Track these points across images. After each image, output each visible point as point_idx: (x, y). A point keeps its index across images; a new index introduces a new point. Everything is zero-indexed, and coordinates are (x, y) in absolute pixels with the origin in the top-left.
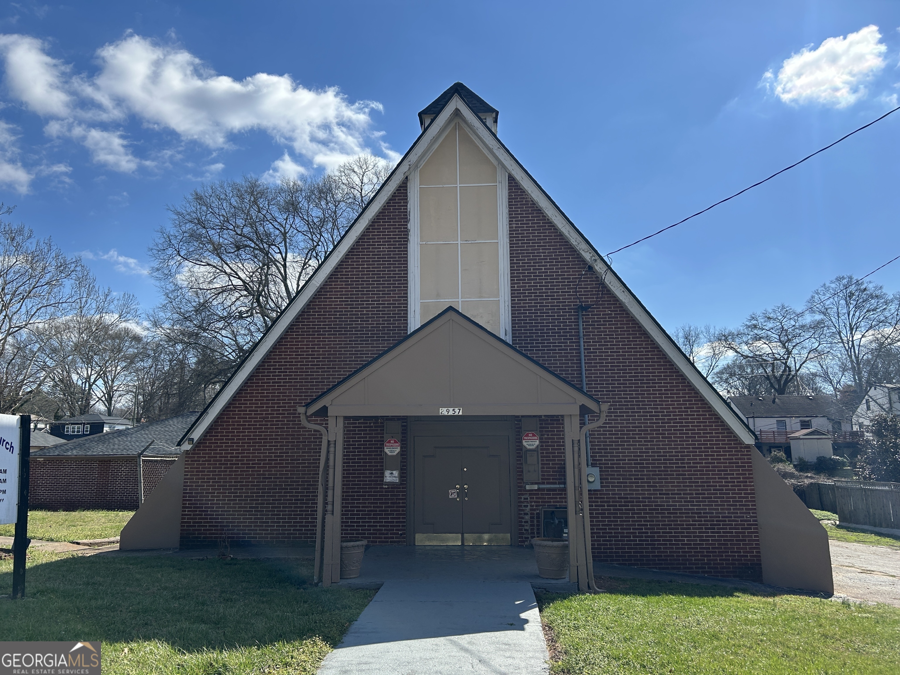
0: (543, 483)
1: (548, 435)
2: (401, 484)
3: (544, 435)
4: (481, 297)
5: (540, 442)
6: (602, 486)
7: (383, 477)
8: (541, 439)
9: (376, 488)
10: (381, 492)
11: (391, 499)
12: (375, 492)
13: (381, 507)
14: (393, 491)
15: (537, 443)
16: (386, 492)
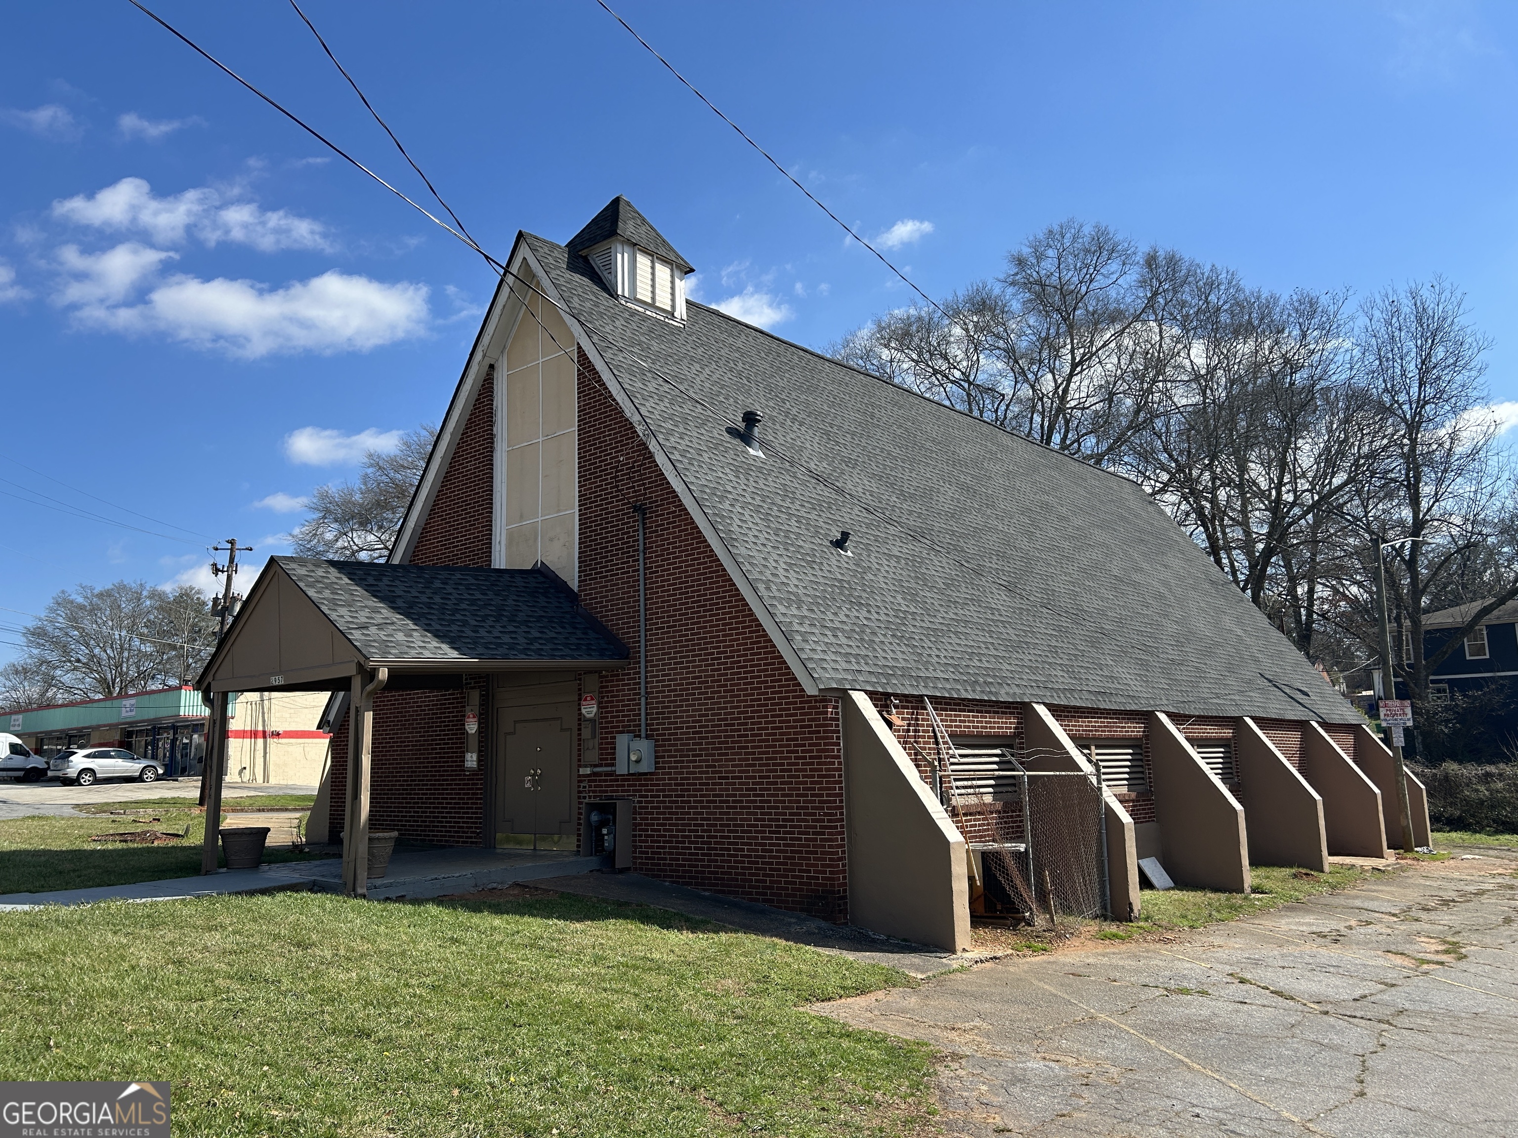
0: (601, 765)
1: (608, 697)
2: (480, 770)
3: (603, 697)
4: (559, 511)
5: (599, 708)
6: (656, 768)
7: (464, 761)
8: (600, 703)
9: (460, 775)
10: (464, 780)
11: (472, 789)
12: (460, 780)
13: (463, 799)
14: (473, 779)
15: (595, 710)
16: (468, 780)
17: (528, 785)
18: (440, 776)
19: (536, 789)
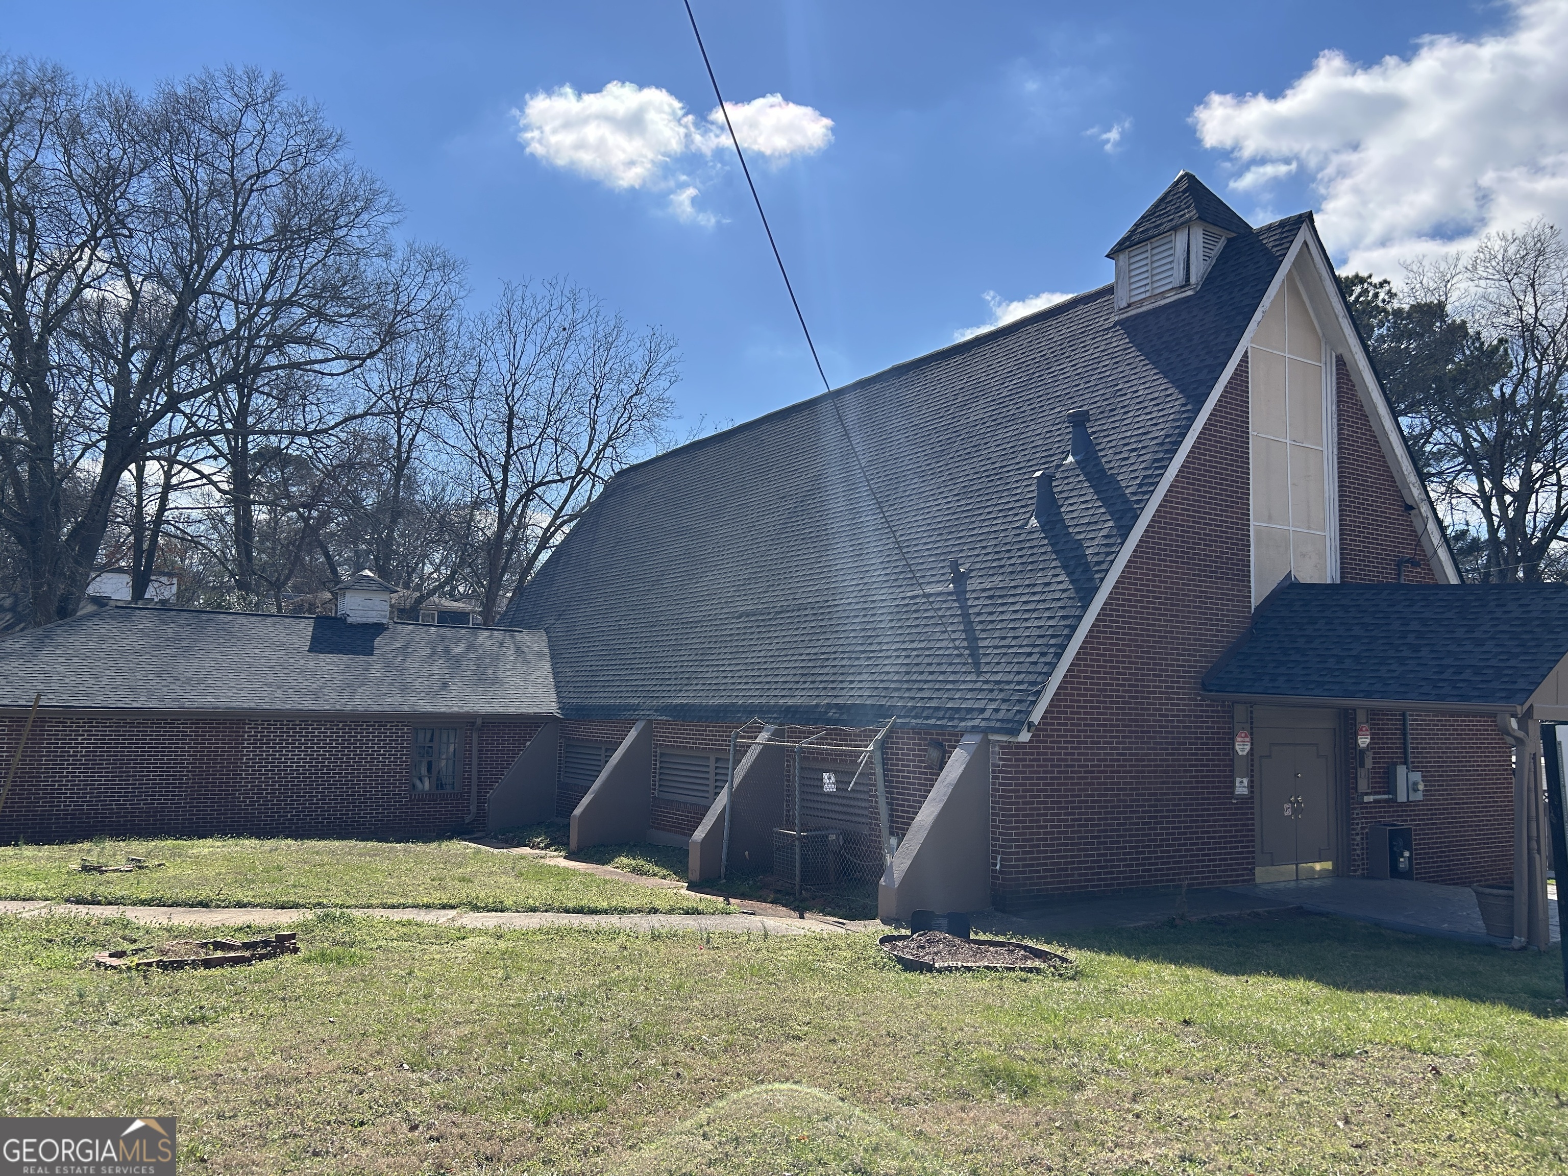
2: (1251, 798)
4: (1310, 528)
5: (1370, 738)
7: (1234, 787)
8: (1372, 734)
9: (1226, 804)
10: (1230, 809)
11: (1241, 820)
12: (1225, 809)
13: (1231, 831)
14: (1241, 809)
15: (1368, 741)
16: (1236, 809)
17: (1288, 813)
18: (1197, 804)
19: (1296, 817)
